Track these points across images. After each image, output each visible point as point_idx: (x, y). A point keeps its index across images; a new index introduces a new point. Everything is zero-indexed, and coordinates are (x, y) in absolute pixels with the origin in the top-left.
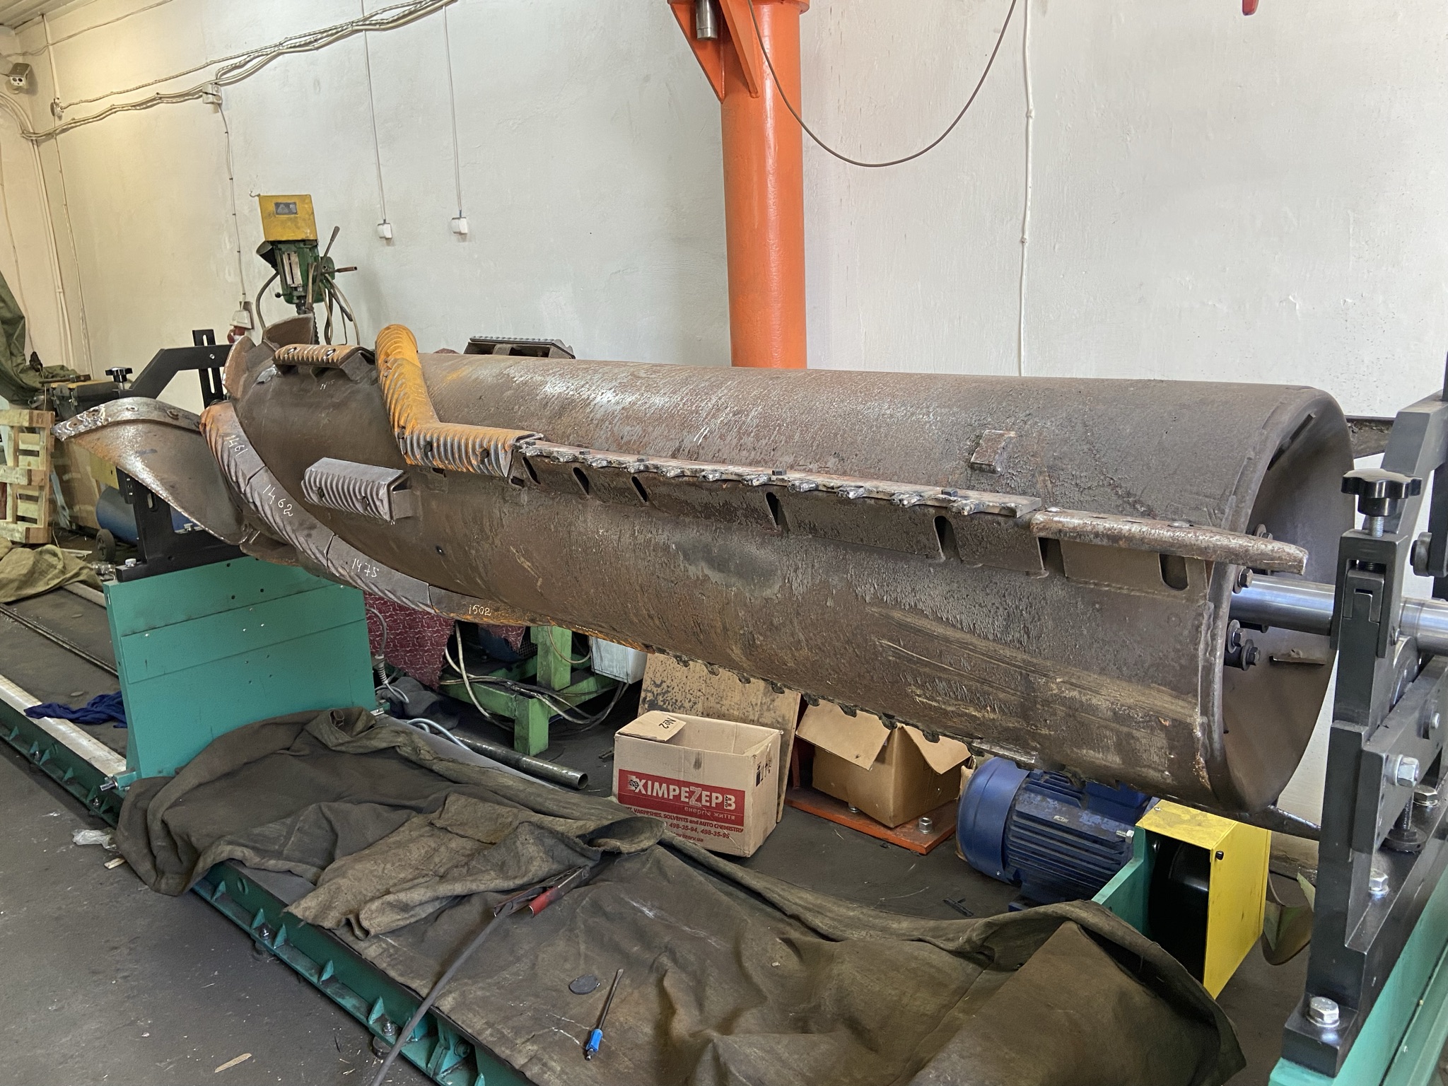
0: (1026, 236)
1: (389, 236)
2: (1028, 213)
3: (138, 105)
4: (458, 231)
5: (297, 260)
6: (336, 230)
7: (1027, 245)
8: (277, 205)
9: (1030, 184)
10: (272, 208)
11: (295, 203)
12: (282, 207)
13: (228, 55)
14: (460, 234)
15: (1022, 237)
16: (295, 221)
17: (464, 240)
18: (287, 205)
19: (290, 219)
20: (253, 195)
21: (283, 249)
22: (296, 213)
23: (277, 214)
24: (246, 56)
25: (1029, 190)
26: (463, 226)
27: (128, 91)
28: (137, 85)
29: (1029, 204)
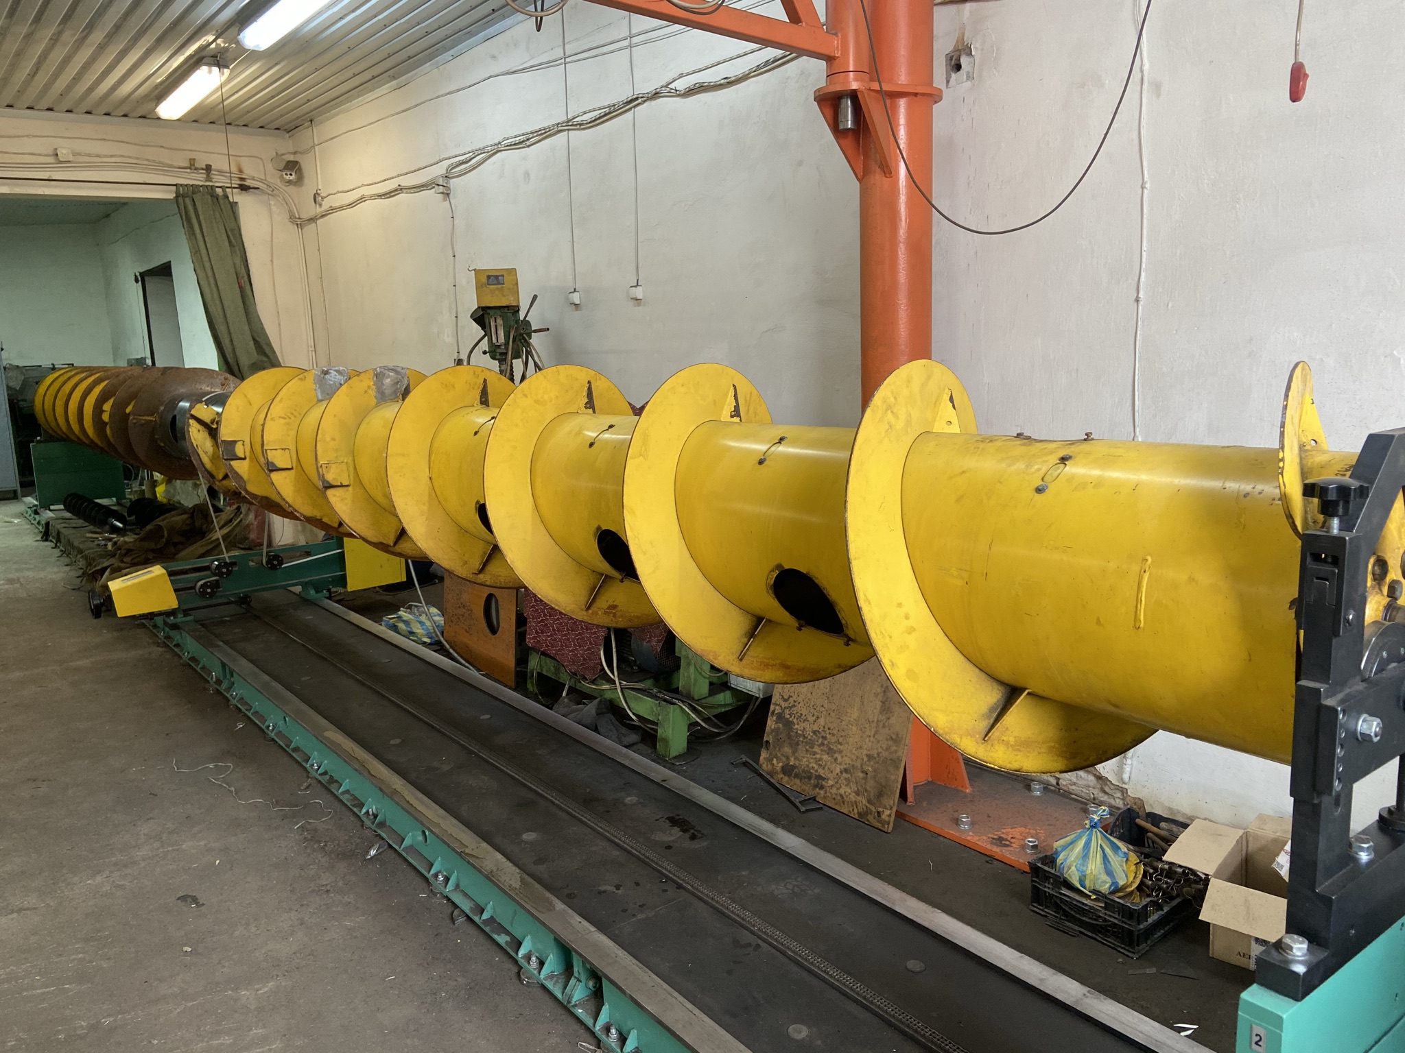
0: (1141, 295)
1: (577, 302)
2: (1143, 274)
3: (383, 195)
4: (634, 297)
5: (501, 322)
6: (535, 297)
7: (1141, 303)
8: (489, 277)
9: (1144, 248)
10: (484, 279)
11: (503, 276)
12: (492, 279)
13: (457, 153)
14: (637, 300)
15: (1137, 297)
16: (501, 290)
17: (639, 305)
18: (497, 277)
19: (498, 289)
20: (470, 269)
21: (491, 314)
22: (503, 284)
23: (489, 284)
24: (471, 154)
25: (1144, 254)
26: (639, 292)
27: (375, 183)
28: (383, 179)
29: (1144, 266)
